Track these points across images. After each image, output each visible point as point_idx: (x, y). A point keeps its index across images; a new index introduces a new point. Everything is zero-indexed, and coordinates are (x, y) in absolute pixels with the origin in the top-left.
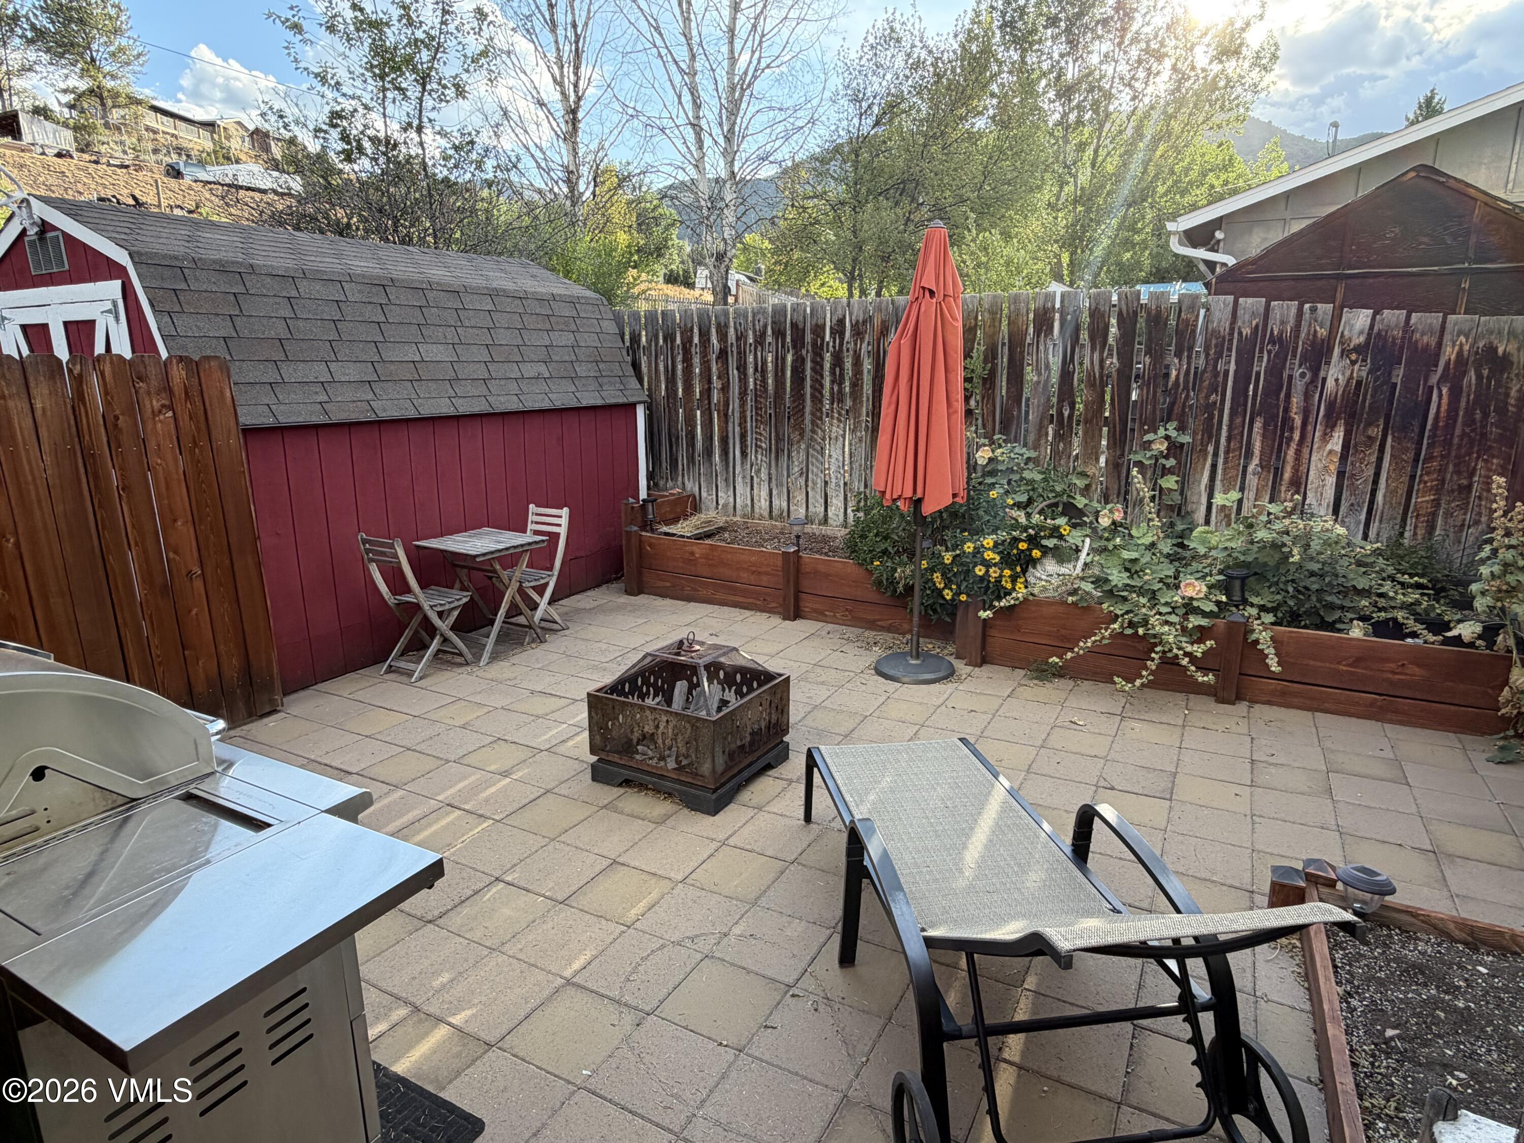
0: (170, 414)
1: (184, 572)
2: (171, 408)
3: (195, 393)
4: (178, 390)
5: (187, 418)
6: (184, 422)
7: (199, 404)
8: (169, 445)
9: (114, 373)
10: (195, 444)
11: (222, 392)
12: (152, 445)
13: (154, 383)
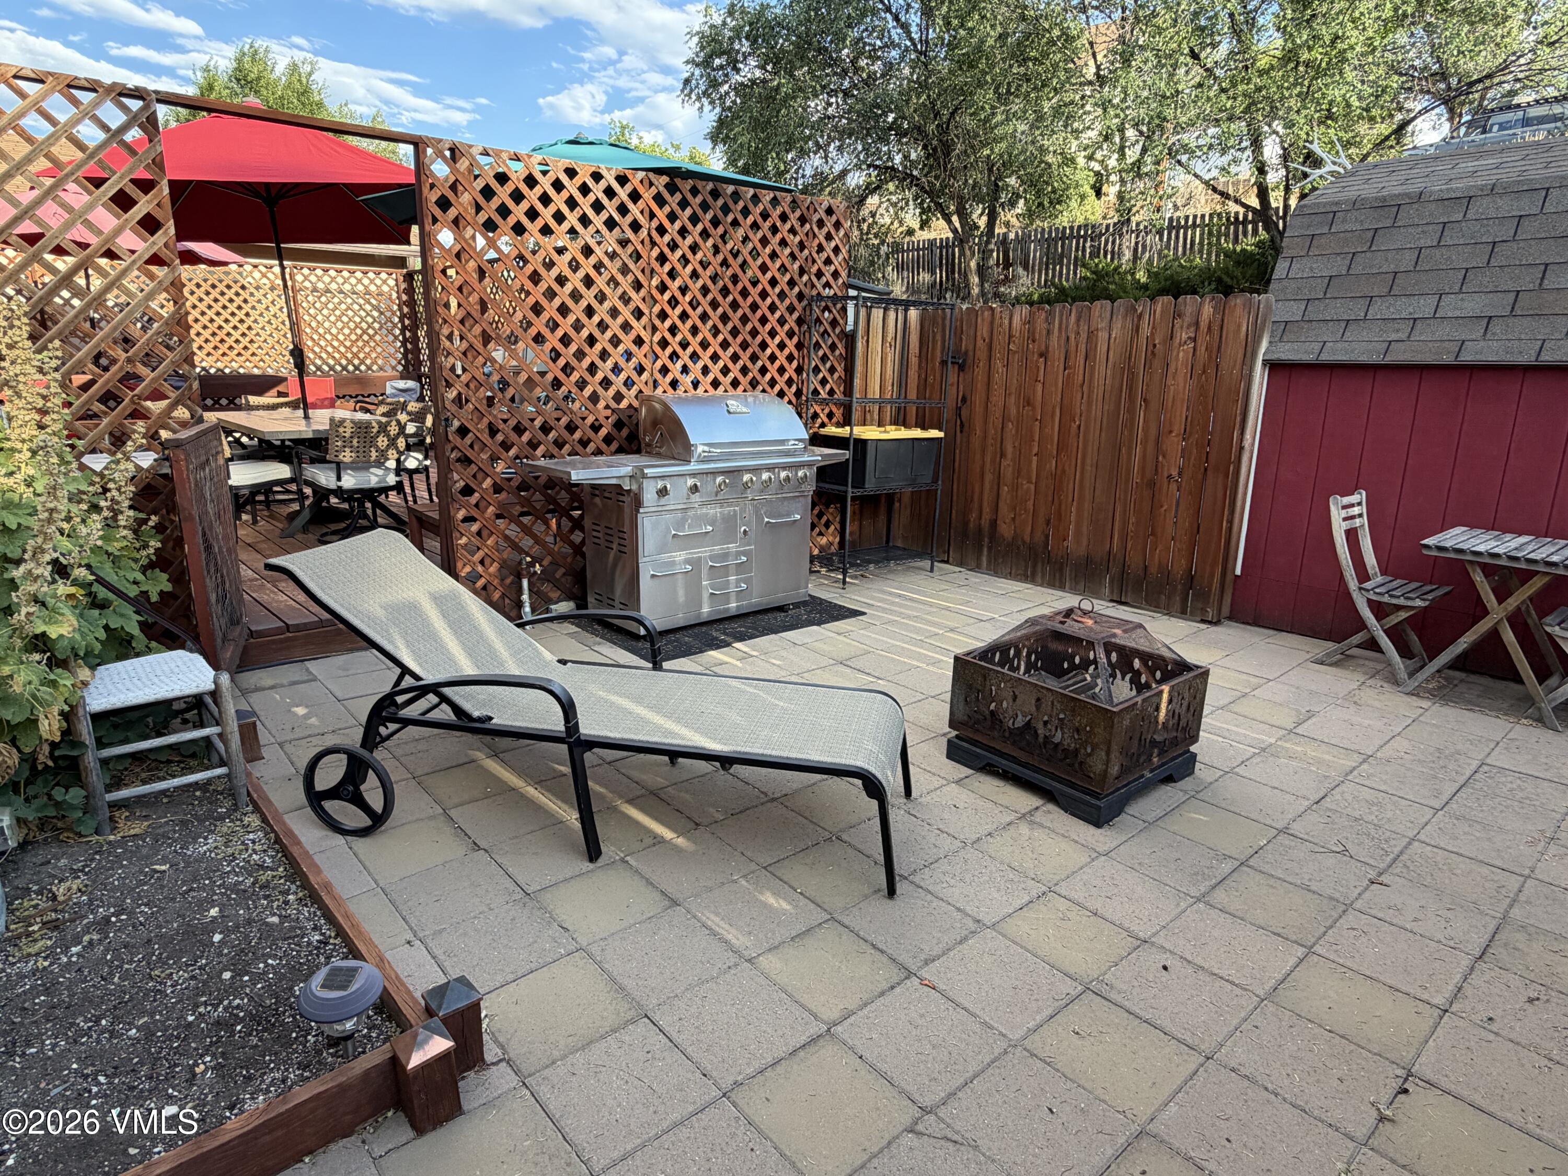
0: (1192, 345)
1: (1166, 475)
2: (1194, 340)
3: (1216, 328)
4: (1204, 325)
5: (1203, 348)
6: (1202, 349)
7: (1217, 337)
8: (1183, 371)
9: (1162, 312)
10: (1204, 372)
11: (1239, 326)
12: (1172, 369)
13: (1187, 319)
